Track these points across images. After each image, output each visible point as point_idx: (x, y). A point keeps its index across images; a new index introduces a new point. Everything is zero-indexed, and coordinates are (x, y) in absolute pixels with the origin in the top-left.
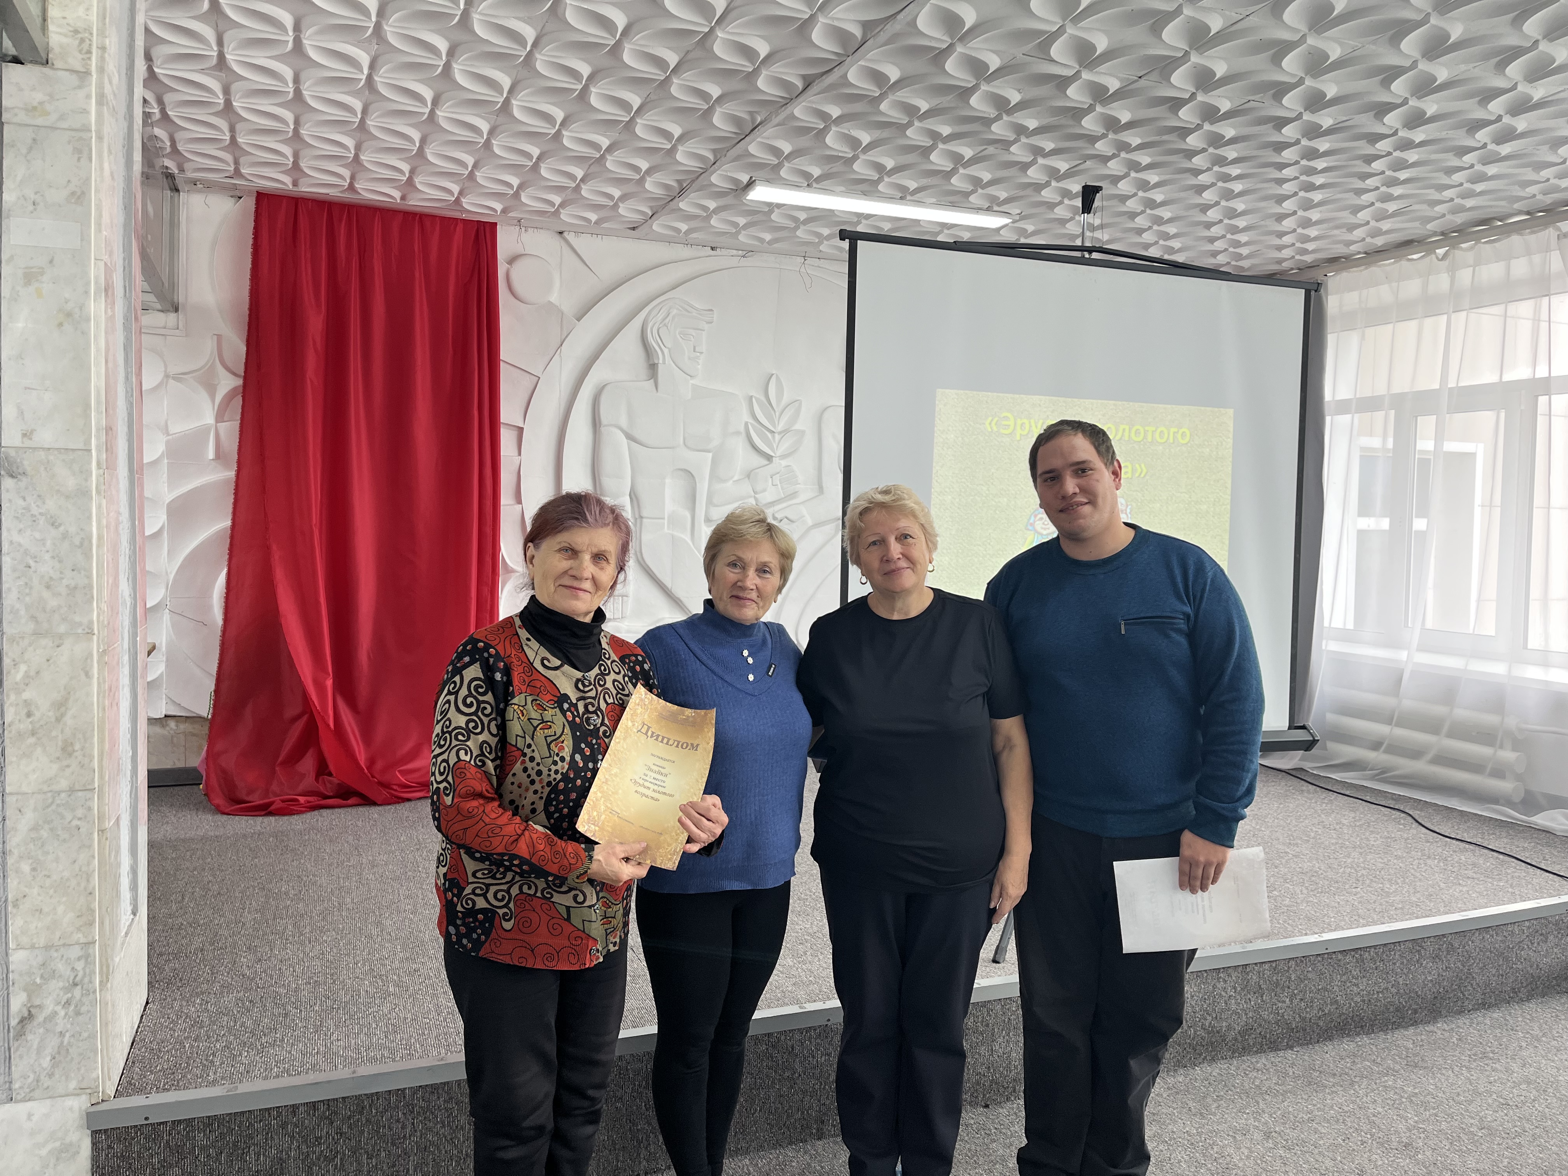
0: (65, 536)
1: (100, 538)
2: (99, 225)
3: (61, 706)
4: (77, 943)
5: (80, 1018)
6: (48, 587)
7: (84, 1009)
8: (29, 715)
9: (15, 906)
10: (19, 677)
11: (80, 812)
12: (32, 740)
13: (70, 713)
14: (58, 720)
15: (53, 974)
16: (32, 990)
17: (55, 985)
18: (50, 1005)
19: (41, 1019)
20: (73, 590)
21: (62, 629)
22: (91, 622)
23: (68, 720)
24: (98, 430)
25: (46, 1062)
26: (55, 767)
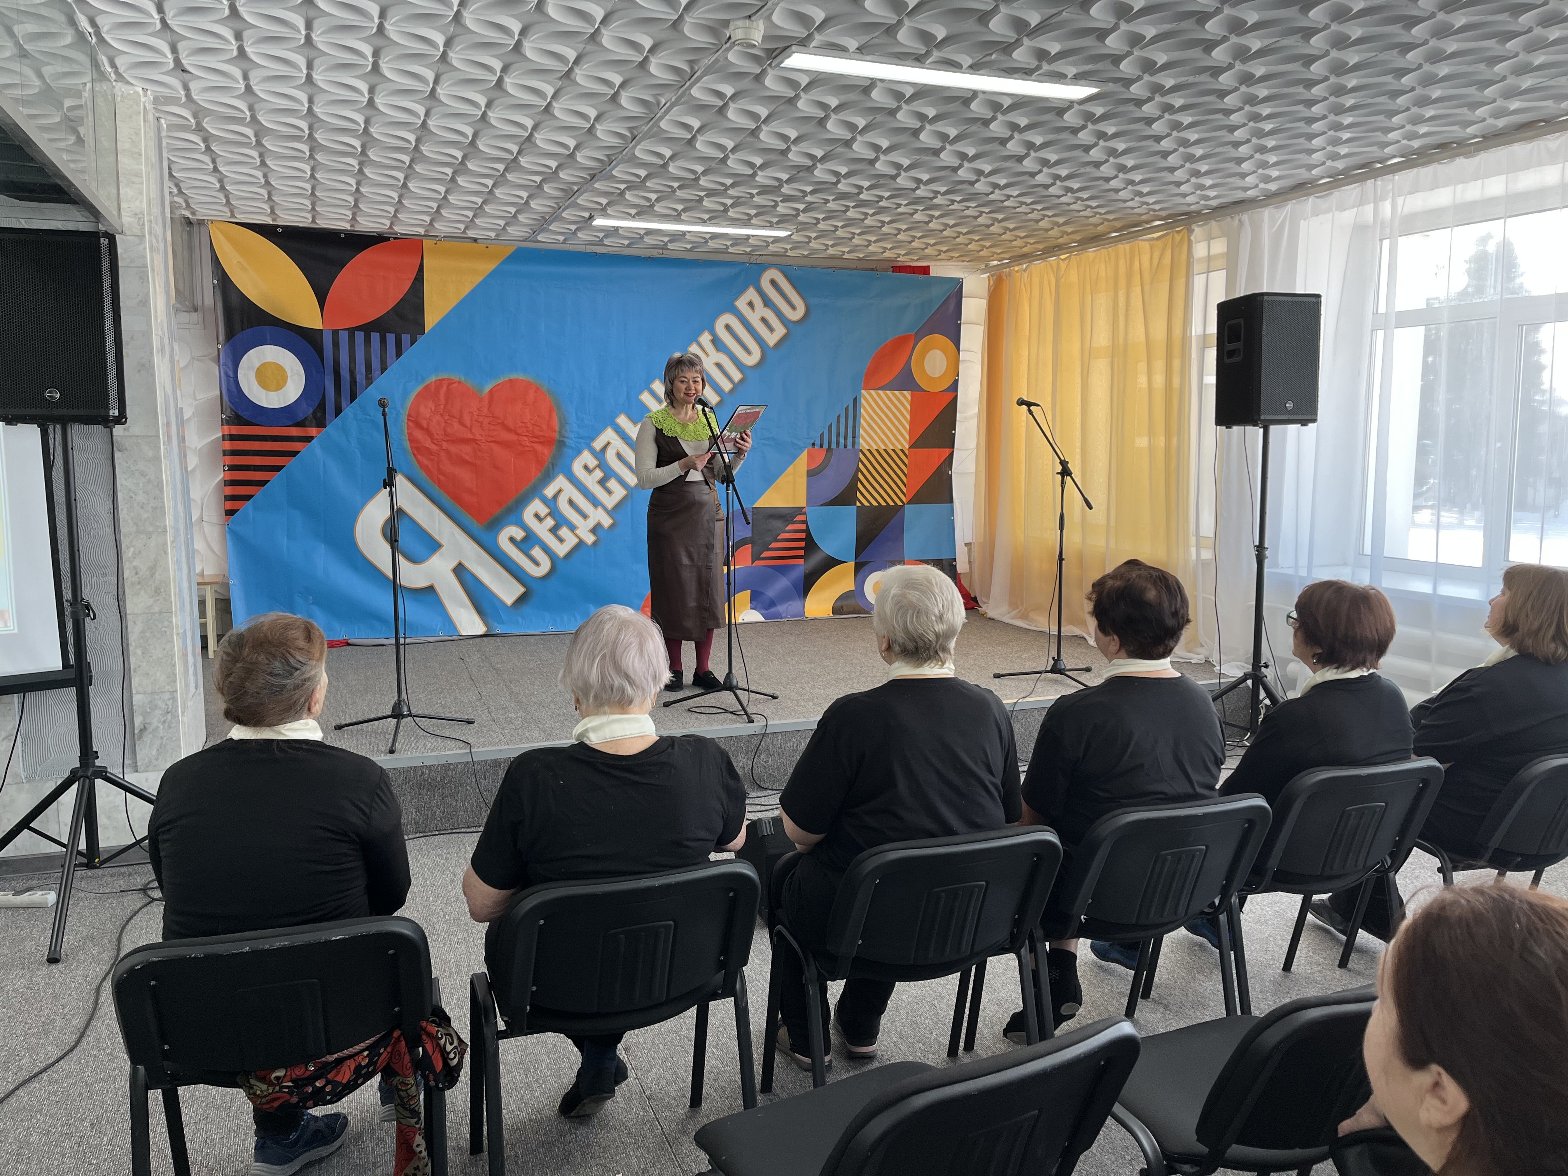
0: (149, 481)
1: (167, 481)
2: (156, 316)
3: (153, 569)
4: (168, 691)
5: (171, 730)
6: (142, 508)
7: (173, 725)
8: (136, 574)
9: (135, 671)
10: (130, 554)
11: (166, 623)
12: (139, 587)
13: (157, 574)
14: (152, 576)
15: (156, 707)
16: (145, 714)
17: (158, 713)
18: (155, 723)
19: (150, 730)
20: (155, 509)
21: (151, 529)
22: (166, 526)
23: (157, 576)
24: (163, 425)
25: (154, 752)
26: (152, 600)
